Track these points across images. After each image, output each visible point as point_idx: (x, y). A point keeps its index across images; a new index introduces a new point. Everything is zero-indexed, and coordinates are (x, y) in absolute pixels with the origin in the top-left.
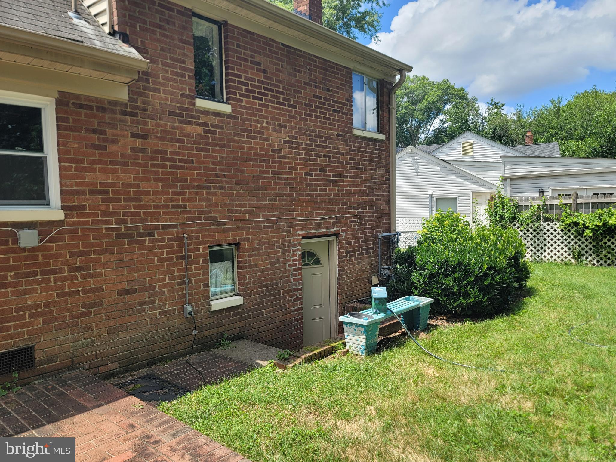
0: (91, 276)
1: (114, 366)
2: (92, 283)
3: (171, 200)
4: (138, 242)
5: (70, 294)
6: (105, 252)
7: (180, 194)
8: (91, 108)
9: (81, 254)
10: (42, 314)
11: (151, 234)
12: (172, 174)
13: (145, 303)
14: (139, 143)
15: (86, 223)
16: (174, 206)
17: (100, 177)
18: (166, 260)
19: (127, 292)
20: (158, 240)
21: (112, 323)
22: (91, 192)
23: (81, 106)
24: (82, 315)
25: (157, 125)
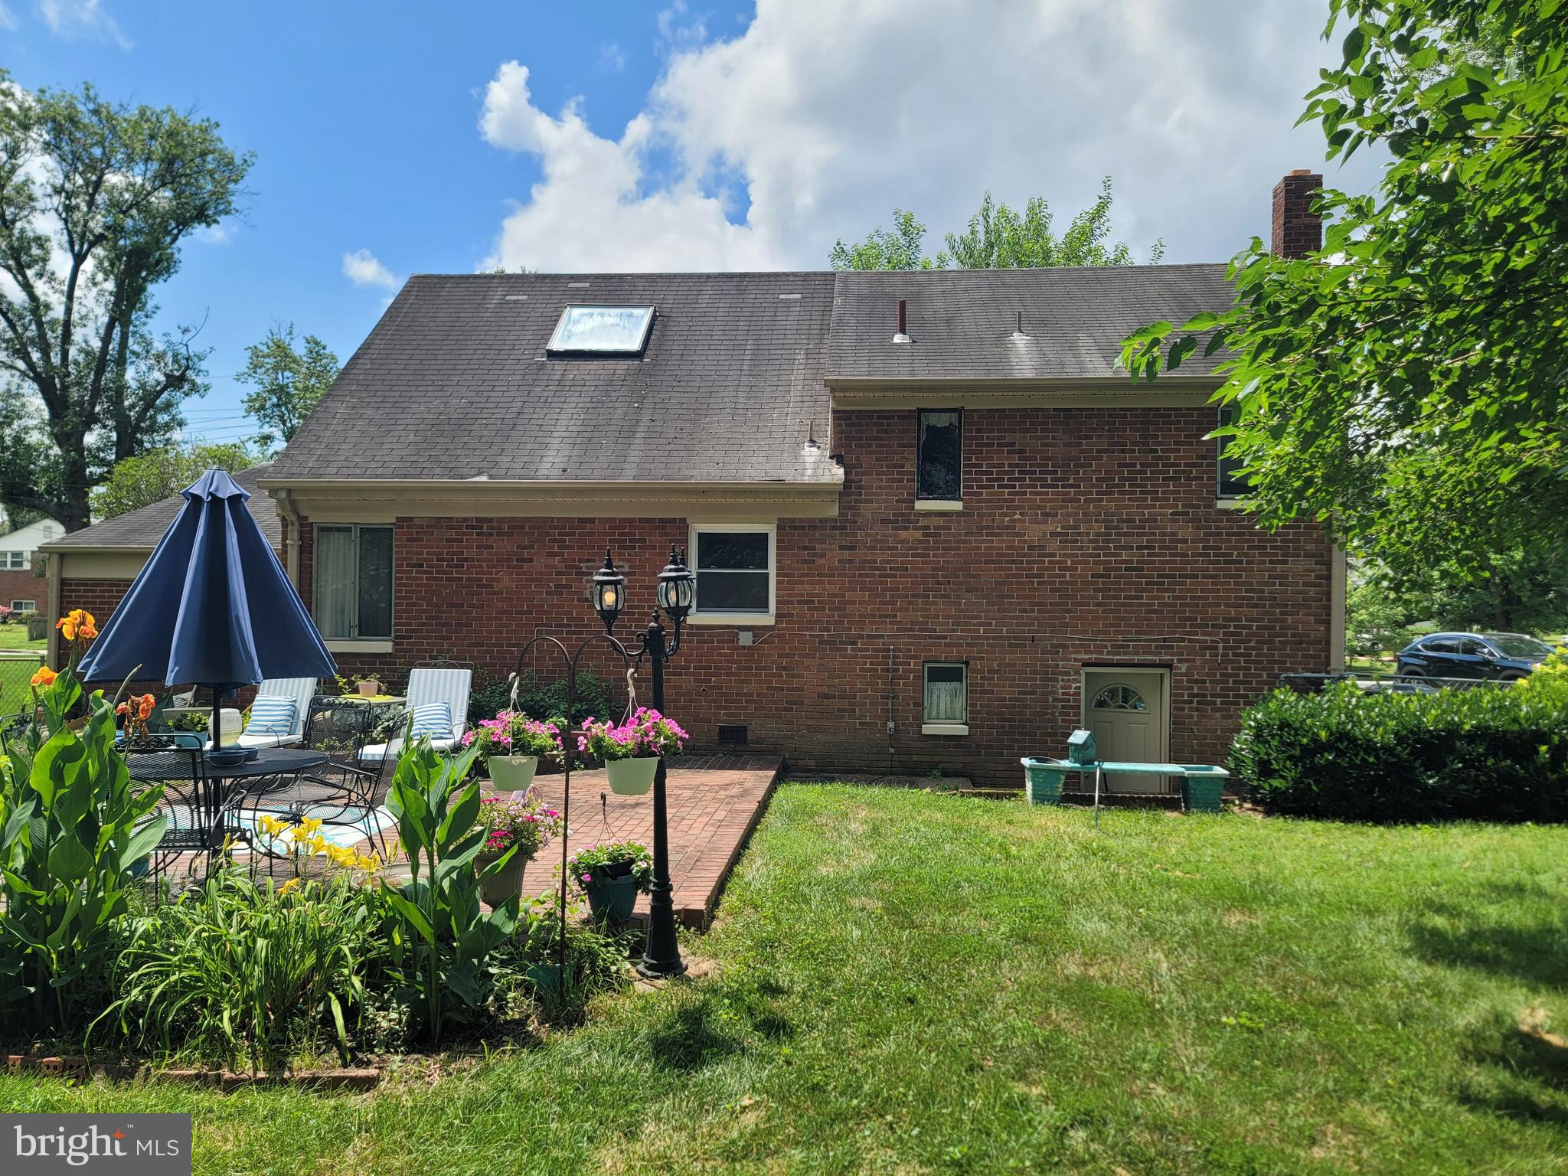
0: (795, 676)
1: (812, 763)
2: (795, 683)
3: (879, 610)
4: (840, 649)
5: (775, 689)
6: (807, 656)
7: (889, 603)
8: (803, 528)
9: (787, 656)
10: (754, 702)
11: (854, 643)
12: (881, 583)
13: (844, 710)
14: (846, 554)
15: (793, 629)
16: (881, 616)
17: (807, 588)
18: (869, 670)
19: (826, 696)
20: (861, 650)
21: (811, 723)
22: (799, 602)
23: (795, 528)
24: (785, 709)
25: (868, 535)
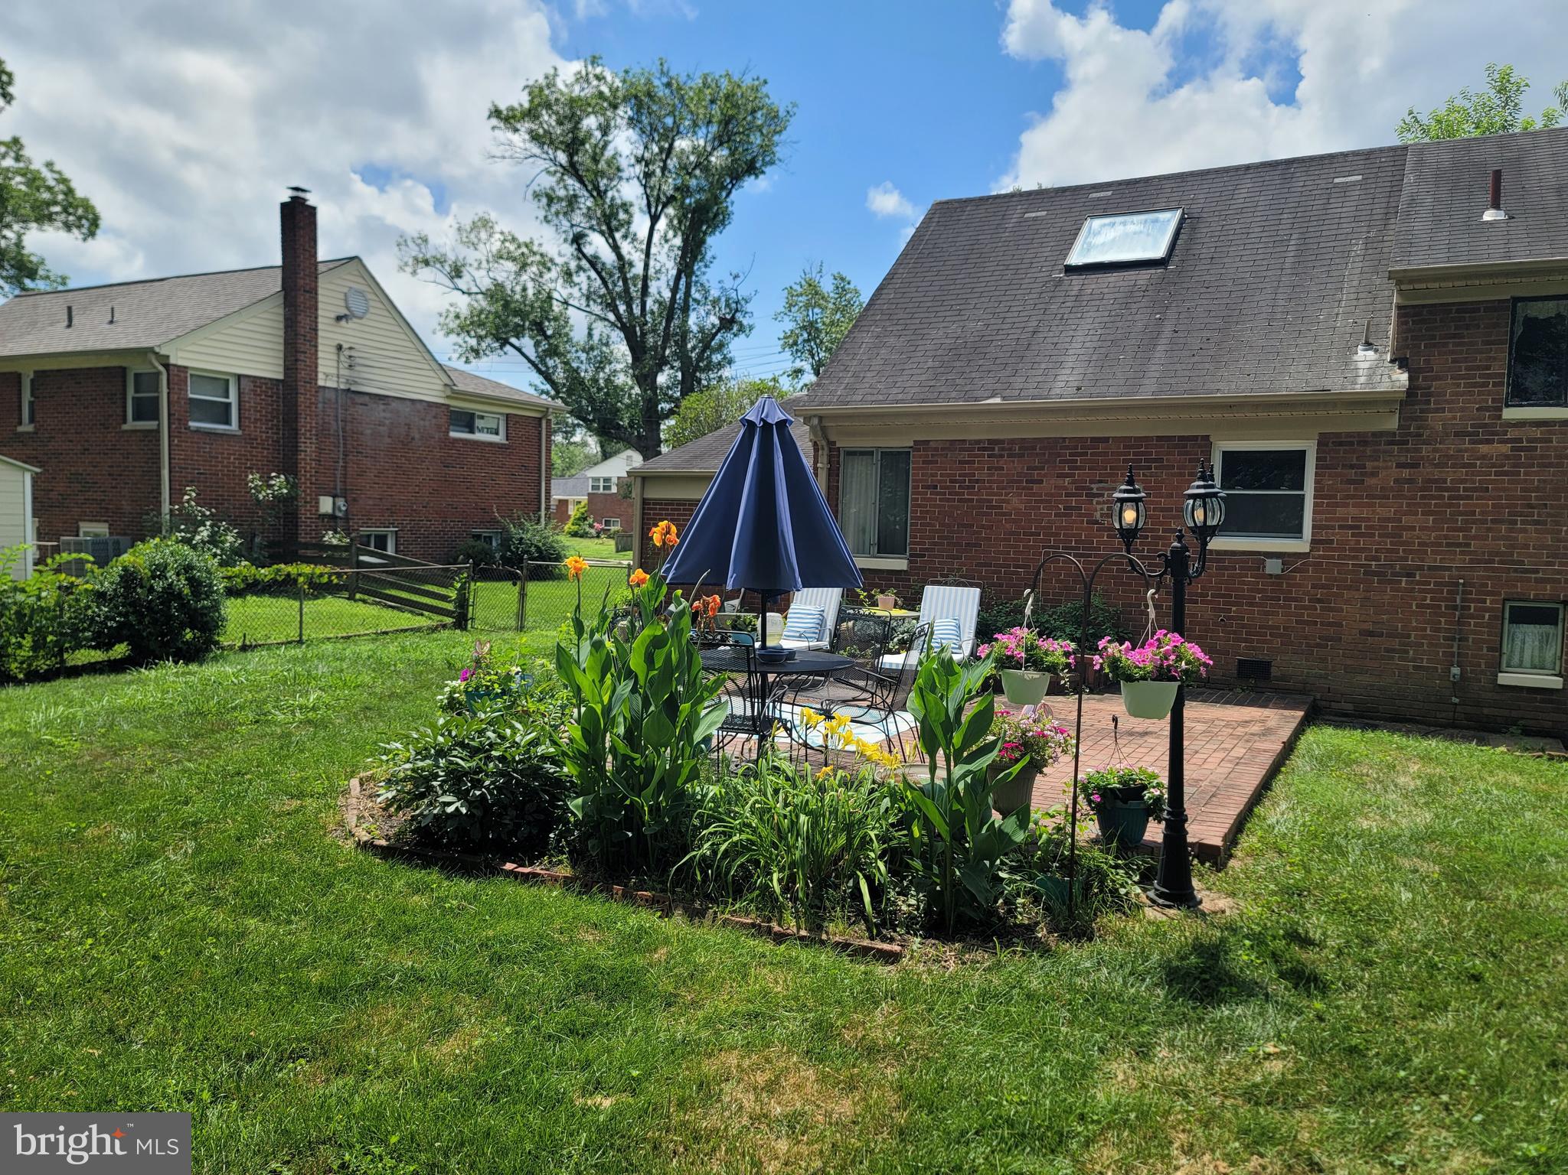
0: (1331, 609)
1: (1350, 707)
2: (1331, 617)
3: (1446, 537)
4: (1390, 582)
5: (1307, 623)
6: (1349, 588)
7: (1460, 530)
8: (1352, 444)
9: (1323, 587)
10: (1281, 636)
11: (1409, 575)
12: (1450, 506)
13: (1394, 651)
14: (1406, 473)
15: (1333, 557)
16: (1448, 545)
17: (1353, 511)
18: (1428, 606)
19: (1371, 634)
20: (1419, 583)
21: (1349, 662)
22: (1341, 527)
23: (1341, 444)
24: (1318, 645)
25: (1435, 450)
